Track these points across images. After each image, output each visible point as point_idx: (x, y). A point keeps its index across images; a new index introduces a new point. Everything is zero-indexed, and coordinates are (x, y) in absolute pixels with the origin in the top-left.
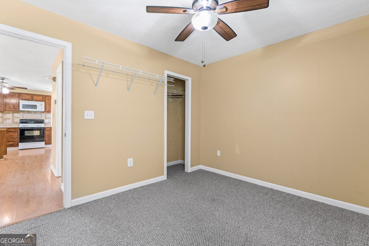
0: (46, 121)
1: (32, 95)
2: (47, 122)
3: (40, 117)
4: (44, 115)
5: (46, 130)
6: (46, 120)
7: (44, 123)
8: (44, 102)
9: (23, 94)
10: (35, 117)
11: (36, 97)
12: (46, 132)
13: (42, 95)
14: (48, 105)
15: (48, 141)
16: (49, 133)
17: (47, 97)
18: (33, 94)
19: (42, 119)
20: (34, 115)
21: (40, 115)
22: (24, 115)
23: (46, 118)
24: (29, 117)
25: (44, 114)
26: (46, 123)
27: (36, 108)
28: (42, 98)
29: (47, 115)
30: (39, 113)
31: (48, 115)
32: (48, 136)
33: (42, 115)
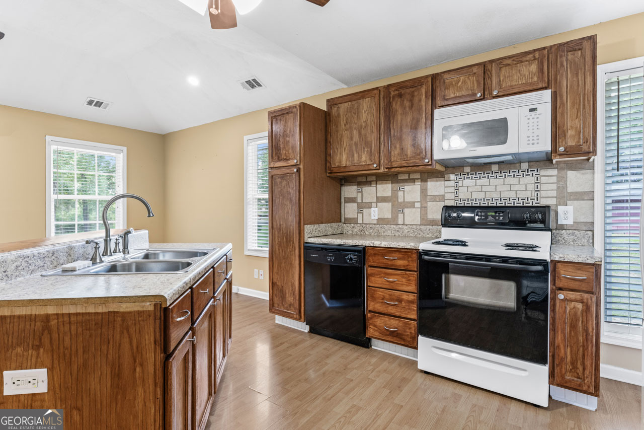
0: (566, 214)
1: (485, 67)
2: (570, 222)
3: (528, 194)
4: (549, 176)
5: (559, 284)
6: (561, 209)
7: (552, 225)
8: (547, 94)
9: (446, 76)
10: (505, 195)
11: (505, 72)
12: (561, 297)
13: (535, 51)
14: (573, 104)
15: (573, 363)
16: (580, 306)
17: (570, 56)
18: (491, 62)
19: (544, 202)
20: (500, 181)
21: (529, 180)
22: (460, 183)
23: (564, 197)
24: (482, 195)
25: (554, 172)
26: (562, 227)
27: (504, 142)
28: (534, 68)
29: (571, 174)
30: (525, 166)
31: (575, 180)
32: (573, 326)
33: (543, 180)
